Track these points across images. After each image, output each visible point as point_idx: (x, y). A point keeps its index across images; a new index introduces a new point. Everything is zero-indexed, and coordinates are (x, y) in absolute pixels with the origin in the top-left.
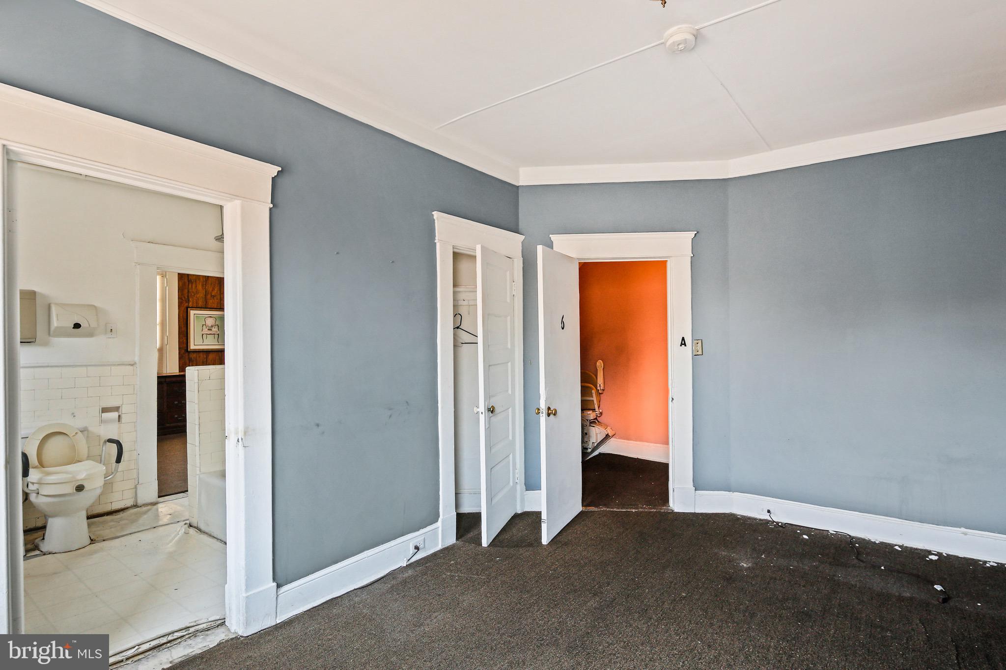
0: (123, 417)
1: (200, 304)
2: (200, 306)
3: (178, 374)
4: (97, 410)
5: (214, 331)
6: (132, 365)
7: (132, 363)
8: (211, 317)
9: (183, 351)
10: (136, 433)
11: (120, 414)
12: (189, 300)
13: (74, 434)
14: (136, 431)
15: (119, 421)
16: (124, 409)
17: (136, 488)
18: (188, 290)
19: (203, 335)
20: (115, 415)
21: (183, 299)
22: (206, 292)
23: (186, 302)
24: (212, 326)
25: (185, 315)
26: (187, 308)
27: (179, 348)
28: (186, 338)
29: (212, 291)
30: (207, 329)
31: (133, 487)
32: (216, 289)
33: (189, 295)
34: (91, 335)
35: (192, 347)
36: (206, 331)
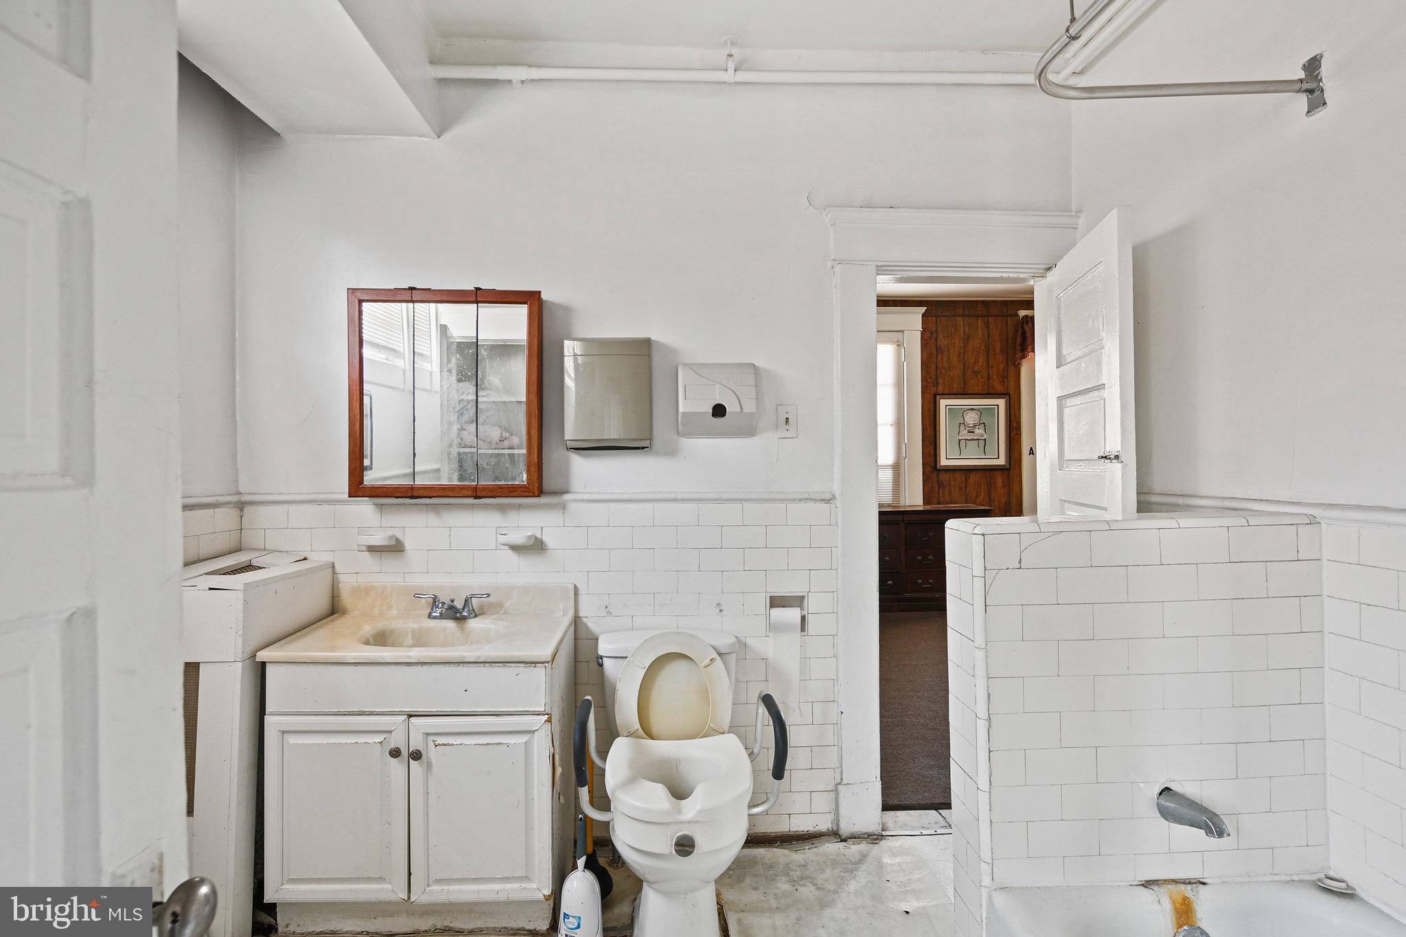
0: (811, 620)
1: (956, 388)
2: (955, 391)
3: (921, 509)
4: (763, 601)
5: (978, 435)
6: (828, 501)
7: (828, 496)
8: (972, 409)
9: (929, 469)
10: (837, 660)
11: (805, 612)
12: (938, 383)
13: (707, 661)
14: (835, 656)
15: (803, 629)
16: (812, 604)
17: (836, 791)
18: (937, 366)
19: (960, 440)
20: (793, 615)
21: (929, 380)
22: (964, 367)
23: (934, 386)
24: (975, 426)
25: (932, 410)
26: (935, 396)
27: (924, 464)
28: (933, 446)
29: (975, 363)
30: (966, 431)
31: (831, 787)
32: (981, 360)
33: (939, 372)
34: (748, 430)
35: (944, 462)
36: (964, 434)
